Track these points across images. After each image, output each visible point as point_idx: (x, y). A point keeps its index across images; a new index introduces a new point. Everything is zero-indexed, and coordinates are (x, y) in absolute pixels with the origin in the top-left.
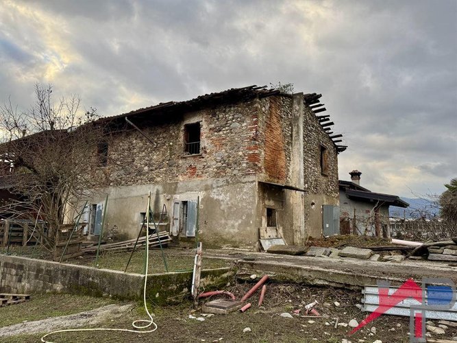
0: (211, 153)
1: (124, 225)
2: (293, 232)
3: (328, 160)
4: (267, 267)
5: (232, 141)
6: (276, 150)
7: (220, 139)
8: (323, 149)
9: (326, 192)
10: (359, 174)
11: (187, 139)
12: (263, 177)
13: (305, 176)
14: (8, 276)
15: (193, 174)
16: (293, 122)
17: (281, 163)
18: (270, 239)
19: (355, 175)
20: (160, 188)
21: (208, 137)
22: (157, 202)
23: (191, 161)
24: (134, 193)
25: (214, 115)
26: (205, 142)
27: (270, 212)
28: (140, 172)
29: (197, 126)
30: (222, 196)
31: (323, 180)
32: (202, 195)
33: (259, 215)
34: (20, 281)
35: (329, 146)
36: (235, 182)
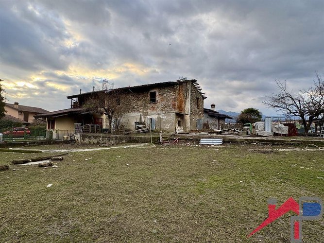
0: (160, 103)
1: (129, 126)
2: (186, 128)
3: (200, 103)
4: (178, 136)
5: (167, 99)
6: (181, 102)
7: (163, 98)
8: (198, 99)
9: (198, 114)
10: (214, 105)
11: (151, 97)
12: (177, 111)
13: (191, 109)
14: (105, 140)
15: (153, 109)
16: (187, 91)
17: (183, 106)
18: (179, 130)
19: (213, 106)
20: (142, 114)
21: (159, 97)
22: (141, 118)
23: (153, 105)
24: (132, 115)
25: (161, 89)
26: (157, 99)
27: (179, 122)
28: (134, 108)
29: (155, 93)
30: (164, 117)
31: (198, 110)
32: (157, 116)
33: (176, 123)
34: (109, 141)
35: (200, 97)
36: (168, 113)
